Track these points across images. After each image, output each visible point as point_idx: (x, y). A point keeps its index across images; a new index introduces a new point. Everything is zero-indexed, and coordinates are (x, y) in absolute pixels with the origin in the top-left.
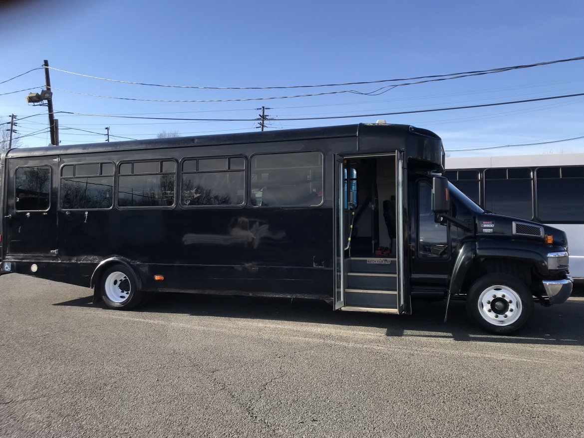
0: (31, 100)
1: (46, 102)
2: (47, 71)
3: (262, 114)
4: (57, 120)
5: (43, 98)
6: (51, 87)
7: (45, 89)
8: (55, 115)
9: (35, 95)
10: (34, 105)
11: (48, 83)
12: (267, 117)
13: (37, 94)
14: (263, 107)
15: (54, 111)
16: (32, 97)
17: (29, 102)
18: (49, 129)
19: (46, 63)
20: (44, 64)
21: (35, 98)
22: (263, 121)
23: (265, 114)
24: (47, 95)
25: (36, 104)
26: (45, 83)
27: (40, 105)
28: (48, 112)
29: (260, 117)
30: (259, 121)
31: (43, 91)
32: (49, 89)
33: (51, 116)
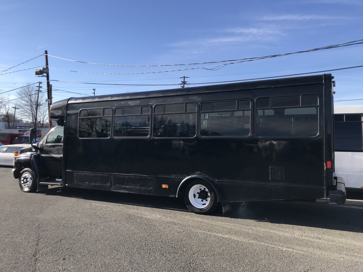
0: (37, 73)
1: (45, 74)
2: (47, 57)
3: (183, 81)
4: (51, 85)
5: (44, 72)
6: (49, 66)
7: (45, 67)
8: (50, 82)
9: (39, 71)
10: (39, 77)
11: (47, 64)
12: (186, 83)
13: (40, 70)
14: (184, 77)
15: (50, 80)
16: (37, 72)
17: (36, 74)
18: (47, 90)
19: (46, 52)
20: (45, 52)
21: (39, 72)
22: (184, 85)
23: (185, 81)
24: (46, 71)
25: (40, 76)
26: (45, 64)
27: (42, 76)
28: (46, 80)
29: (182, 83)
30: (181, 85)
31: (43, 68)
32: (47, 67)
33: (48, 83)
